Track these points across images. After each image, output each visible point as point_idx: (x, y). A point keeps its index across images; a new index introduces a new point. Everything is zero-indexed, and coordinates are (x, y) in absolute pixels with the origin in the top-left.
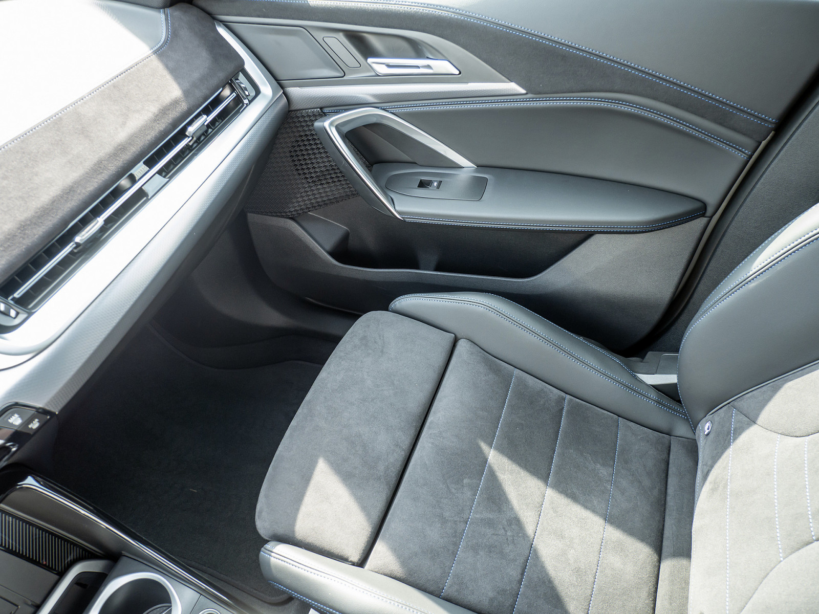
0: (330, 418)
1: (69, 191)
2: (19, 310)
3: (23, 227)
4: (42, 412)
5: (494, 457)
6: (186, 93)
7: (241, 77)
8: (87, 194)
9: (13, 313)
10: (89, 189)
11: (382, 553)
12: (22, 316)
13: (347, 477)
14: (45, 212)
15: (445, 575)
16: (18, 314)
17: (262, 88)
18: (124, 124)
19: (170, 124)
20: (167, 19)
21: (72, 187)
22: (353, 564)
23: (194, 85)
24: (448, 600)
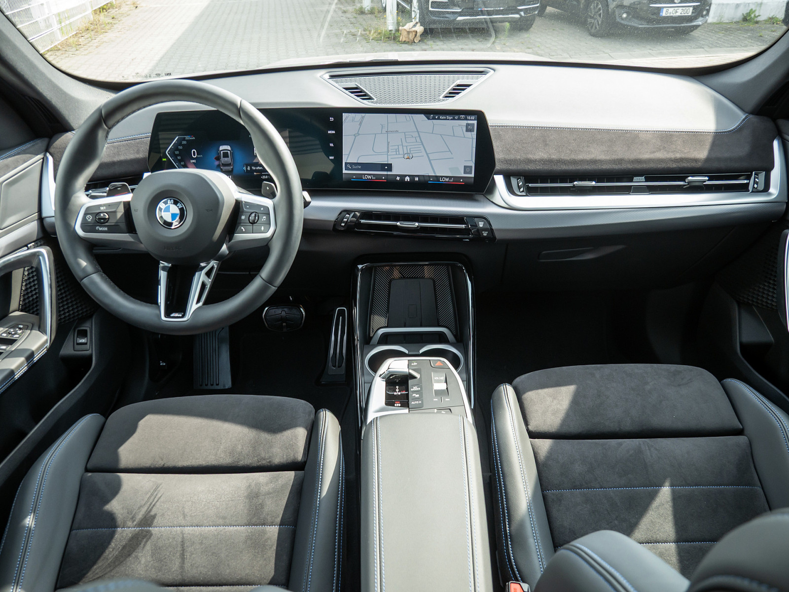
0: (605, 378)
1: (594, 162)
2: (525, 190)
3: (560, 161)
4: (491, 230)
5: (665, 492)
6: (707, 160)
7: (762, 175)
8: (600, 168)
9: (522, 190)
10: (602, 167)
11: (545, 445)
12: (524, 194)
13: (576, 402)
14: (574, 162)
15: (558, 487)
16: (523, 191)
17: (772, 190)
18: (654, 152)
19: (679, 168)
20: (744, 120)
21: (597, 161)
22: (528, 430)
23: (719, 159)
24: (545, 498)
